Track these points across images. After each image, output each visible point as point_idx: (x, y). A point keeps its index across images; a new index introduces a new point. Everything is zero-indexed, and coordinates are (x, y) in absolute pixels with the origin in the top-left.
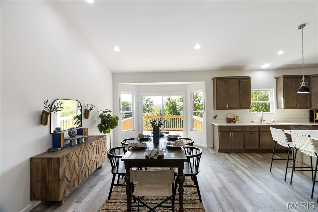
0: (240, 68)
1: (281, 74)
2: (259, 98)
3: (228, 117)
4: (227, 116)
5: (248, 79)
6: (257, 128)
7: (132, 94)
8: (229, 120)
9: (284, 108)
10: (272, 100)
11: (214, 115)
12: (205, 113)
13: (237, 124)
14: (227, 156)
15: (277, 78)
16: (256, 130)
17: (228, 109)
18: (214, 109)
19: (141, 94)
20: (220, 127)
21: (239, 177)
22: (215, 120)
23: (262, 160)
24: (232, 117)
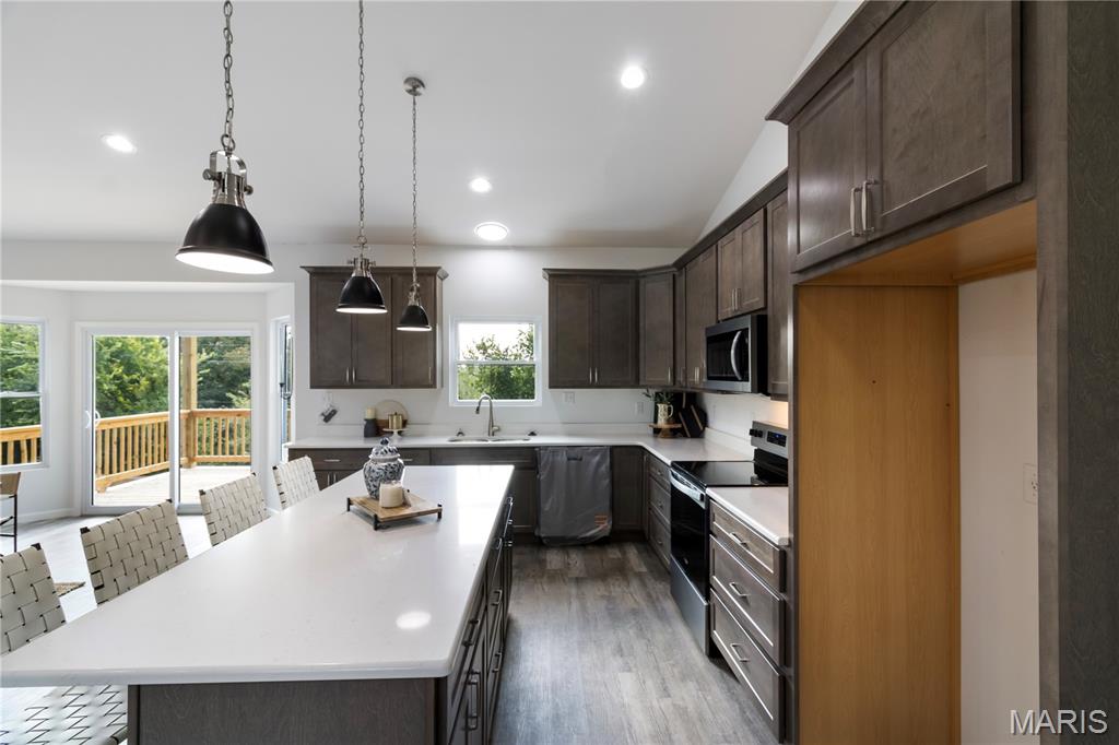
3: (369, 414)
4: (365, 412)
7: (42, 324)
8: (371, 428)
11: (325, 407)
22: (326, 427)
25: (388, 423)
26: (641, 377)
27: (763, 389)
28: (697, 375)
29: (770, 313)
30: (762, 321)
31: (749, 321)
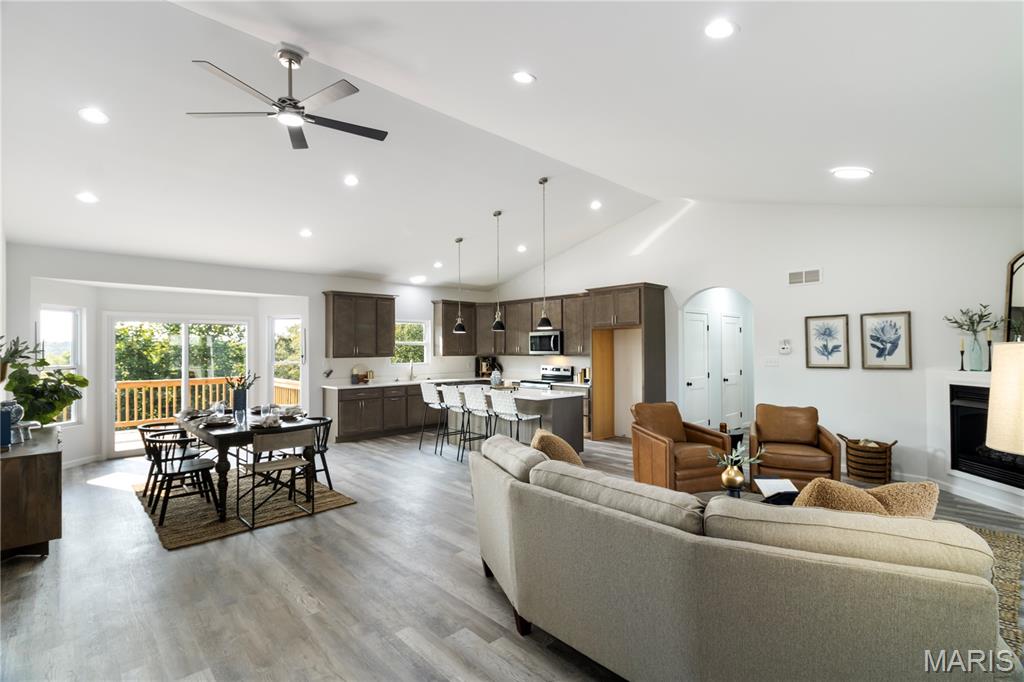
0: (377, 278)
1: (440, 298)
2: (409, 332)
3: (355, 372)
4: (352, 370)
5: (391, 300)
6: (404, 389)
7: (74, 311)
8: (356, 379)
9: (444, 355)
10: (427, 341)
11: (326, 369)
12: (307, 365)
13: (371, 384)
14: (353, 445)
15: (434, 303)
16: (402, 393)
17: (356, 356)
18: (327, 356)
19: (108, 313)
20: (341, 392)
21: (379, 462)
22: (328, 380)
23: (410, 441)
24: (362, 373)
25: (366, 376)
26: (477, 350)
27: (562, 353)
28: (517, 349)
29: (565, 331)
30: (562, 333)
31: (558, 333)
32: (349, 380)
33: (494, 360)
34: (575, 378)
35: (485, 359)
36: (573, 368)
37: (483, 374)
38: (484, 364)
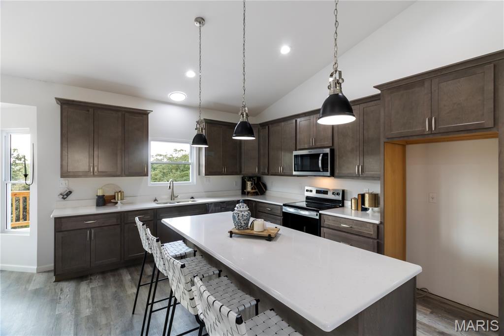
3: (100, 193)
4: (97, 191)
5: (144, 115)
8: (102, 201)
9: (206, 174)
10: (193, 160)
11: (63, 189)
20: (58, 220)
25: (114, 197)
26: (243, 170)
27: (332, 175)
28: (280, 169)
29: (336, 147)
30: (332, 151)
31: (328, 151)
32: (94, 202)
33: (259, 179)
34: (348, 203)
35: (250, 178)
36: (343, 191)
37: (248, 193)
38: (249, 184)
